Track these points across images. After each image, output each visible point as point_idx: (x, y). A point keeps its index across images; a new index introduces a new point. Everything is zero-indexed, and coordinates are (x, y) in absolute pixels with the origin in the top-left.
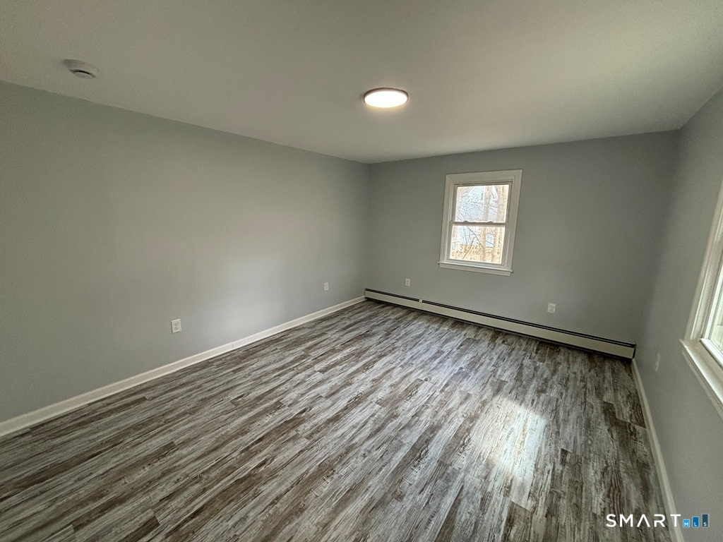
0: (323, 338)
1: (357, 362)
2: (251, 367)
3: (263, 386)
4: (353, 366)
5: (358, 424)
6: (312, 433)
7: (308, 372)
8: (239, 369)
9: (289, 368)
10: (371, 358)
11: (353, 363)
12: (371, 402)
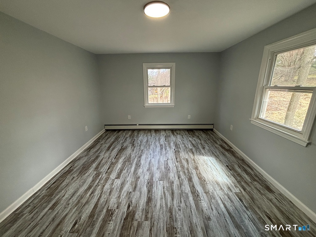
0: (100, 159)
1: (131, 164)
2: (64, 198)
3: (86, 206)
4: (131, 167)
5: (161, 196)
6: (146, 216)
7: (109, 182)
8: (55, 205)
9: (95, 185)
10: (136, 159)
11: (129, 166)
12: (157, 181)
